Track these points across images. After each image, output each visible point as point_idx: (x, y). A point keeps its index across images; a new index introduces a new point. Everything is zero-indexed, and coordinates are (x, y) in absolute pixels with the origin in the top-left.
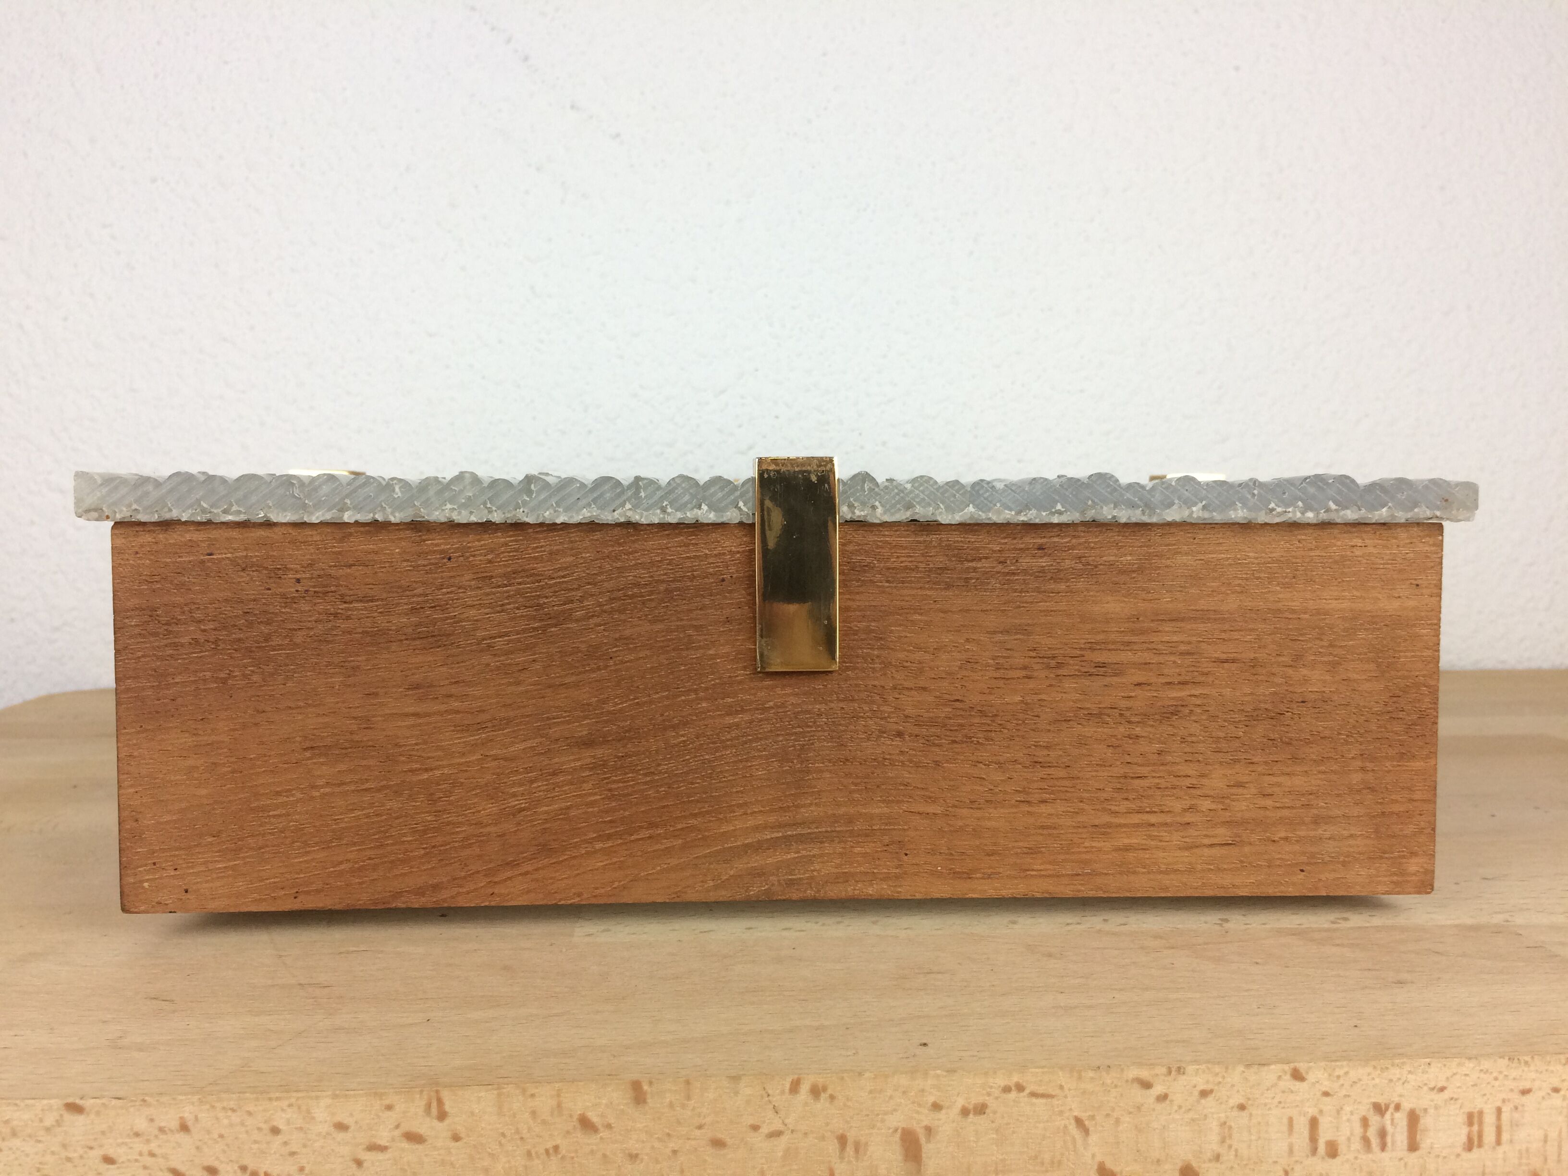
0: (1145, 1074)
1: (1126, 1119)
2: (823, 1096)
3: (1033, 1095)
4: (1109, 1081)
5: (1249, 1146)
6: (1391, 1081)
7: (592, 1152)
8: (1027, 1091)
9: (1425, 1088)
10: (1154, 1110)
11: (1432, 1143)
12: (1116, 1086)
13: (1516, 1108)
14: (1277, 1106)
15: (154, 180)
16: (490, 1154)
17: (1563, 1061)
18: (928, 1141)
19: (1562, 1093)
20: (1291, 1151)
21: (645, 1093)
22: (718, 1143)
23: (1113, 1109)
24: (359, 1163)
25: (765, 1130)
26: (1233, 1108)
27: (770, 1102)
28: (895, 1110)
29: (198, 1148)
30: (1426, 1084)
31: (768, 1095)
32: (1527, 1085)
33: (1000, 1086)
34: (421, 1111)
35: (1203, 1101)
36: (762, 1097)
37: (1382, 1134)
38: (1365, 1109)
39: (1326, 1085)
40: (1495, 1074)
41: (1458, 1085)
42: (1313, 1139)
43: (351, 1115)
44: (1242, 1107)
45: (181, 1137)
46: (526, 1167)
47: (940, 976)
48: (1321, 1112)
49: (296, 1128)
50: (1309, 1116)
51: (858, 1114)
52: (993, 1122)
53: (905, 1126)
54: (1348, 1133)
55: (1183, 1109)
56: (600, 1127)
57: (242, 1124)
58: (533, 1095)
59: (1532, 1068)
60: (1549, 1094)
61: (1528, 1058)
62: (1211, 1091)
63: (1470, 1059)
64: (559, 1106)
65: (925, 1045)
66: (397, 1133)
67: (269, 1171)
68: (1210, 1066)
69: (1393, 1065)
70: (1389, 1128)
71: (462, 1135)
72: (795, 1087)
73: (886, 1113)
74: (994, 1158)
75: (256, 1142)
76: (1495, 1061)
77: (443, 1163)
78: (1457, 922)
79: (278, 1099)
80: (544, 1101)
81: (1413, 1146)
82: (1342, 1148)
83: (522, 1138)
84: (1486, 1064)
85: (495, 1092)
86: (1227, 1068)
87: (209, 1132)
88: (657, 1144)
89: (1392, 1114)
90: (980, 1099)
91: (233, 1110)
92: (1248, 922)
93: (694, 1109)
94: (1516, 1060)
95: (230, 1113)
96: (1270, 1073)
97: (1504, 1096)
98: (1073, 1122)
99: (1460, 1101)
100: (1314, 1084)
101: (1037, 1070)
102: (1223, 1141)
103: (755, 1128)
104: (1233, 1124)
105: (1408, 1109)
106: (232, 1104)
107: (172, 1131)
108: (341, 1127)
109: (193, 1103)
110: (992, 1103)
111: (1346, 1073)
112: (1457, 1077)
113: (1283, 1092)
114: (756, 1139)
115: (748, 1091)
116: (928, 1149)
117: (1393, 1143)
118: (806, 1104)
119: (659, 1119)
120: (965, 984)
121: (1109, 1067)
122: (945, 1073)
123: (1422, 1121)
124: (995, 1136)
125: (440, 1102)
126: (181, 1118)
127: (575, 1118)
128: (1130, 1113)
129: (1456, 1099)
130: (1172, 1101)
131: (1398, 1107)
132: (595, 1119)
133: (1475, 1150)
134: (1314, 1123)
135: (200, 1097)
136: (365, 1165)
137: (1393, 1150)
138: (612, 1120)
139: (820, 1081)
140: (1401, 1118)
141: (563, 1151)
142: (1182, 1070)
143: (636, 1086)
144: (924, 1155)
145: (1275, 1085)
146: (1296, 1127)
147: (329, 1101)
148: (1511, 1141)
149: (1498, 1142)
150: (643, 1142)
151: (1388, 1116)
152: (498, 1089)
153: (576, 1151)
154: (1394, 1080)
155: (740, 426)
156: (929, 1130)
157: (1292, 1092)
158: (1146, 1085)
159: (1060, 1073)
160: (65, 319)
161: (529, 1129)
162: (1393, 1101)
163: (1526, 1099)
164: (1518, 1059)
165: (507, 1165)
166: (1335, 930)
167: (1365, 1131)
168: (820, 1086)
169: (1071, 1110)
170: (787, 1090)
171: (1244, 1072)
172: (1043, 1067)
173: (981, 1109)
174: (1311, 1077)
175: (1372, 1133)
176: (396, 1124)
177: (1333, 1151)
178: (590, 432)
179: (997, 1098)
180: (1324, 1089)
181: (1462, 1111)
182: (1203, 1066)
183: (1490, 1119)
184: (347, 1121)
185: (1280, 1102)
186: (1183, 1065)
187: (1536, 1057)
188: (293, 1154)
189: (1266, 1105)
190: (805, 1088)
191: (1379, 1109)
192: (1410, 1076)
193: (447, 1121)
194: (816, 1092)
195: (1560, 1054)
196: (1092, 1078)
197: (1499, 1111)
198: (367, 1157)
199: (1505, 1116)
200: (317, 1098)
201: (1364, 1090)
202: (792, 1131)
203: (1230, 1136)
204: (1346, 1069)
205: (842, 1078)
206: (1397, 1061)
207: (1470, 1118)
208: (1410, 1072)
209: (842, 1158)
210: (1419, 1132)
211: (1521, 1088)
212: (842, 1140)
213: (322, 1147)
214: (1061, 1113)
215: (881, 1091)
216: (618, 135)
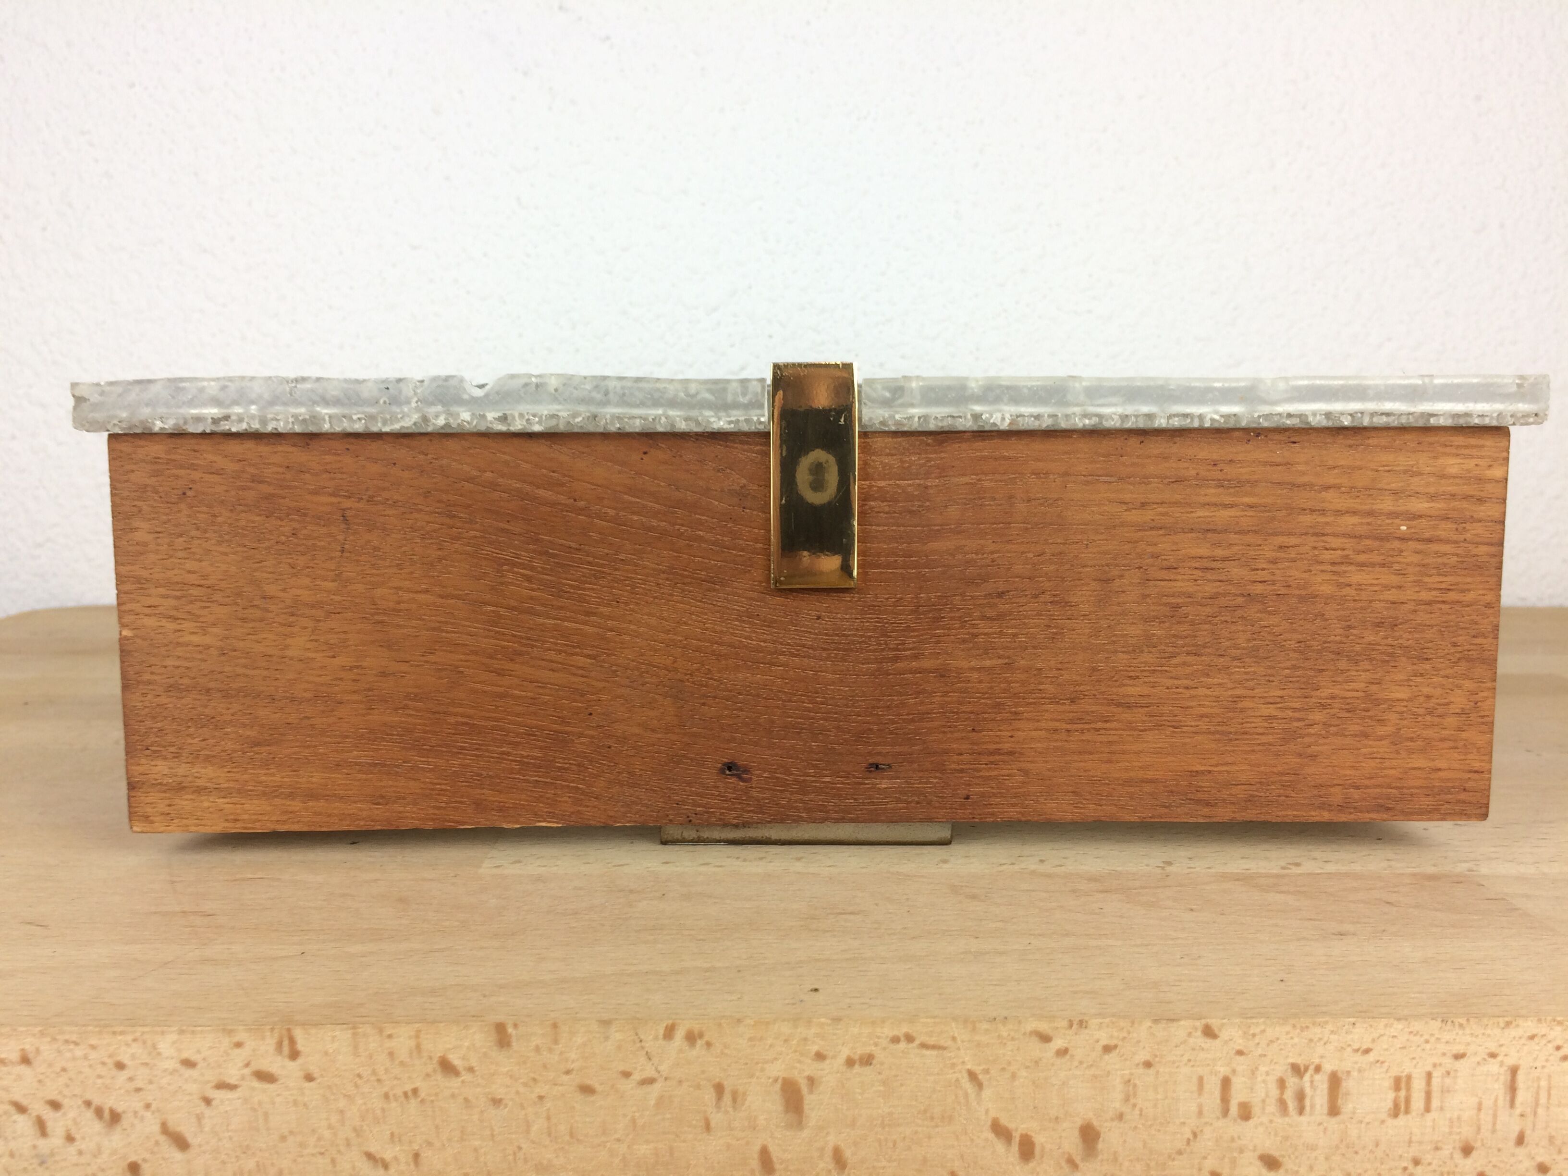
0: (1044, 1027)
1: (1024, 1073)
2: (700, 1043)
3: (924, 1046)
4: (1005, 1034)
5: (1155, 1106)
6: (1311, 1040)
7: (453, 1096)
8: (917, 1042)
9: (1349, 1049)
10: (1053, 1065)
11: (1354, 1108)
12: (1013, 1039)
13: (1448, 1073)
14: (1186, 1064)
15: (132, 85)
16: (345, 1096)
17: (1502, 1025)
18: (811, 1092)
19: (1499, 1058)
20: (1200, 1113)
21: (510, 1036)
22: (587, 1090)
23: (1009, 1063)
24: (208, 1101)
25: (637, 1076)
26: (1138, 1065)
27: (643, 1048)
28: (776, 1059)
29: (40, 1081)
30: (1349, 1045)
31: (641, 1041)
32: (1460, 1049)
33: (887, 1037)
34: (271, 1049)
35: (1106, 1057)
36: (634, 1042)
37: (1300, 1097)
38: (1281, 1069)
39: (1240, 1043)
40: (1426, 1037)
41: (1385, 1046)
42: (1225, 1100)
43: (199, 1052)
44: (1148, 1065)
45: (23, 1069)
46: (383, 1110)
47: (852, 917)
48: (1234, 1071)
49: (143, 1064)
50: (1221, 1076)
51: (736, 1062)
52: (879, 1073)
53: (785, 1075)
54: (1263, 1095)
55: (1085, 1065)
56: (461, 1069)
57: (86, 1057)
58: (390, 1036)
59: (1468, 1031)
60: (1484, 1059)
61: (1462, 1021)
62: (1116, 1047)
63: (1399, 1019)
64: (418, 1047)
65: (816, 990)
66: (247, 1071)
67: (114, 1107)
68: (1114, 1020)
69: (1314, 1024)
70: (1308, 1091)
71: (315, 1075)
72: (669, 1033)
73: (766, 1062)
74: (880, 1111)
75: (100, 1077)
76: (1426, 1023)
77: (295, 1103)
78: (1417, 870)
79: (122, 1033)
80: (403, 1041)
81: (1334, 1110)
82: (1256, 1110)
83: (379, 1080)
84: (1417, 1026)
85: (350, 1031)
86: (1133, 1023)
87: (50, 1065)
88: (522, 1089)
89: (1312, 1076)
90: (868, 1050)
91: (76, 1044)
92: (1192, 866)
93: (561, 1053)
94: (1449, 1023)
95: (72, 1046)
96: (1179, 1031)
97: (1435, 1060)
98: (966, 1075)
99: (1386, 1064)
100: (1226, 1042)
101: (929, 1020)
102: (1127, 1099)
103: (627, 1075)
104: (1137, 1082)
105: (1329, 1072)
106: (74, 1038)
107: (12, 1063)
108: (189, 1064)
109: (34, 1035)
110: (880, 1055)
111: (1263, 1031)
112: (1385, 1038)
113: (1193, 1049)
114: (627, 1086)
115: (618, 1036)
116: (809, 1100)
117: (1312, 1106)
118: (681, 1051)
119: (524, 1063)
120: (876, 926)
121: (1006, 1018)
122: (829, 1022)
123: (1344, 1084)
124: (882, 1088)
125: (292, 1041)
126: (23, 1050)
127: (435, 1061)
128: (1027, 1067)
129: (1383, 1062)
130: (1072, 1056)
131: (1318, 1069)
132: (455, 1059)
133: (1401, 1116)
134: (1226, 1083)
135: (40, 1028)
136: (214, 1103)
137: (1311, 1114)
138: (474, 1063)
139: (696, 1027)
140: (1322, 1082)
141: (423, 1094)
142: (1084, 1024)
143: (500, 1028)
144: (806, 1107)
145: (1184, 1042)
146: (1207, 1087)
147: (174, 1037)
148: (1442, 1109)
149: (1428, 1109)
150: (508, 1086)
151: (1307, 1077)
152: (354, 1028)
153: (437, 1094)
154: (1315, 1040)
155: (732, 346)
156: (811, 1081)
157: (1203, 1049)
158: (1045, 1039)
159: (953, 1025)
160: (44, 229)
161: (386, 1070)
162: (1313, 1063)
163: (1461, 1064)
164: (1452, 1022)
165: (363, 1107)
166: (1283, 876)
167: (1282, 1093)
168: (696, 1032)
169: (963, 1062)
170: (661, 1036)
171: (1151, 1027)
172: (935, 1017)
173: (867, 1060)
174: (1224, 1035)
175: (1289, 1095)
176: (246, 1062)
177: (1246, 1113)
178: (577, 350)
179: (885, 1049)
180: (1238, 1048)
181: (1389, 1074)
182: (1107, 1020)
183: (1418, 1085)
184: (194, 1058)
185: (1189, 1060)
186: (1086, 1018)
187: (1472, 1020)
188: (138, 1090)
189: (1174, 1062)
190: (680, 1034)
191: (1297, 1070)
192: (1332, 1037)
193: (300, 1061)
194: (691, 1038)
195: (1498, 1017)
196: (987, 1030)
197: (1429, 1075)
198: (218, 1095)
199: (1435, 1081)
200: (163, 1033)
201: (1281, 1049)
202: (666, 1079)
203: (1135, 1095)
204: (1263, 1027)
205: (720, 1025)
206: (1318, 1020)
207: (1398, 1085)
208: (1332, 1032)
209: (718, 1105)
210: (1340, 1096)
211: (1454, 1052)
212: (719, 1089)
213: (169, 1084)
214: (953, 1065)
215: (761, 1039)
216: (608, 38)
